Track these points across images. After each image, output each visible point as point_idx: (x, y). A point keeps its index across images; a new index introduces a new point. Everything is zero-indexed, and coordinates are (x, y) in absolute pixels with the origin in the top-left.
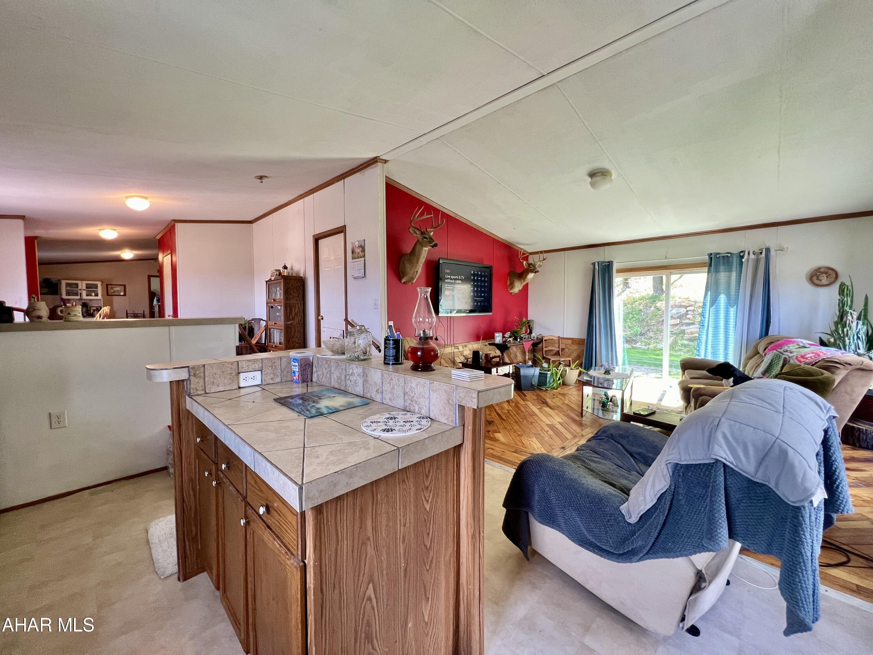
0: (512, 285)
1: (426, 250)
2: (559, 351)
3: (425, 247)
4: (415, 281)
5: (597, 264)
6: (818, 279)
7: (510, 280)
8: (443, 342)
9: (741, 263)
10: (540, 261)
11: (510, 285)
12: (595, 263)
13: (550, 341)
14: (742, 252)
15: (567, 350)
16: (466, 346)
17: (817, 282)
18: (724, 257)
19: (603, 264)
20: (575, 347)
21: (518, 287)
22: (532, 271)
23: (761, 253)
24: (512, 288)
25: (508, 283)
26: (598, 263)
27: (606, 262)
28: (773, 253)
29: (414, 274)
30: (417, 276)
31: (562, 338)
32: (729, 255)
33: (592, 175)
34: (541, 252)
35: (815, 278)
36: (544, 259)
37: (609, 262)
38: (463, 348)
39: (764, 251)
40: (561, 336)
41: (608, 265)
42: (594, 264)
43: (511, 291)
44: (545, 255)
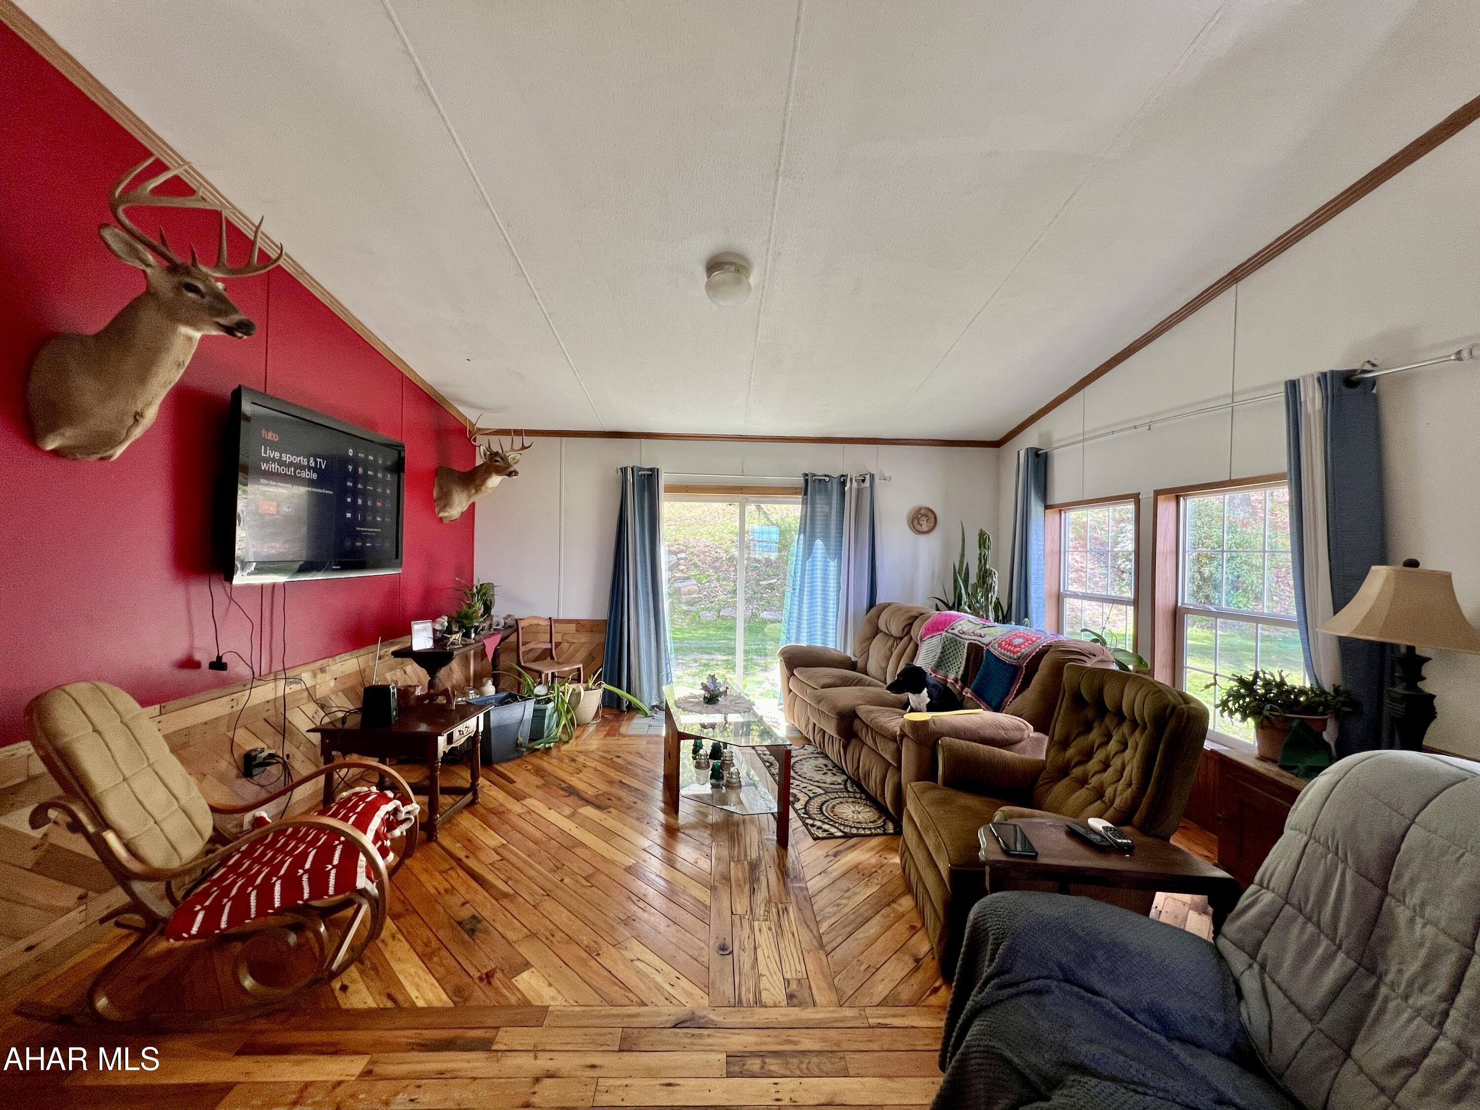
0: (446, 500)
1: (189, 339)
2: (551, 650)
3: (189, 323)
4: (119, 451)
5: (629, 471)
6: (919, 523)
7: (441, 488)
8: (246, 672)
9: (843, 493)
10: (512, 450)
11: (439, 498)
12: (626, 469)
13: (533, 629)
14: (843, 476)
15: (565, 645)
16: (323, 670)
17: (918, 527)
18: (820, 480)
19: (640, 473)
20: (583, 638)
21: (457, 508)
22: (499, 471)
23: (863, 481)
24: (445, 506)
25: (435, 494)
26: (632, 469)
27: (644, 470)
28: (877, 481)
29: (121, 421)
30: (138, 432)
31: (558, 621)
32: (827, 479)
33: (714, 265)
34: (518, 432)
35: (916, 522)
36: (524, 448)
37: (652, 470)
38: (315, 675)
39: (868, 477)
40: (554, 617)
41: (651, 475)
42: (624, 470)
43: (441, 515)
44: (527, 440)
